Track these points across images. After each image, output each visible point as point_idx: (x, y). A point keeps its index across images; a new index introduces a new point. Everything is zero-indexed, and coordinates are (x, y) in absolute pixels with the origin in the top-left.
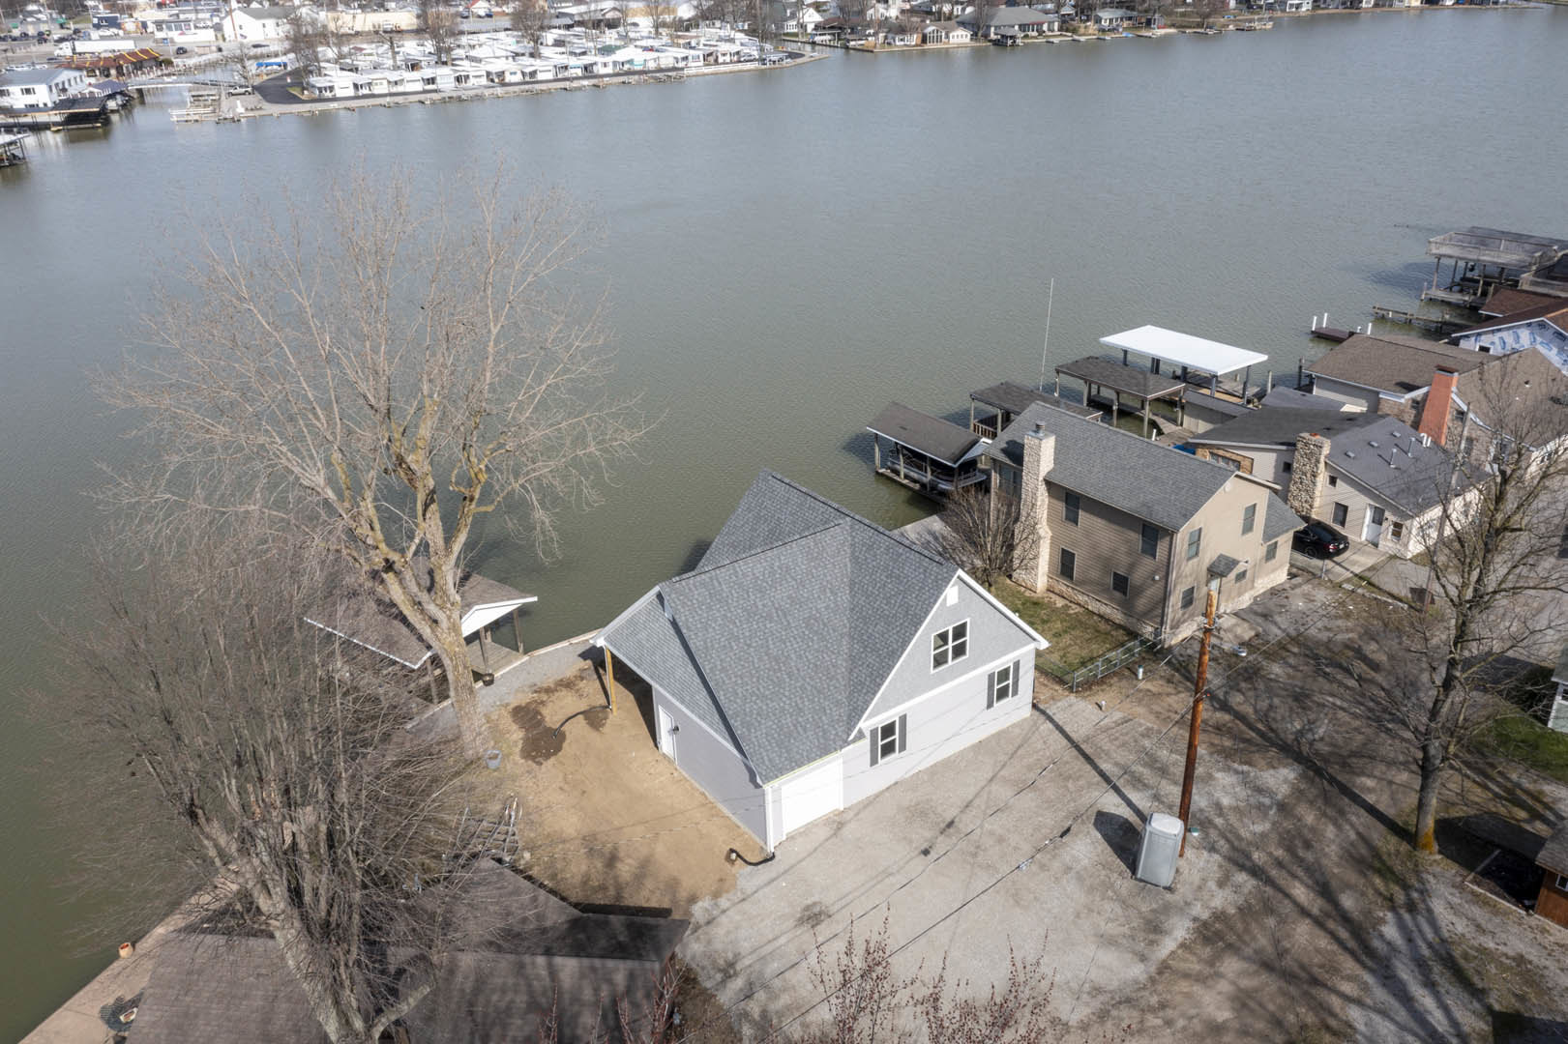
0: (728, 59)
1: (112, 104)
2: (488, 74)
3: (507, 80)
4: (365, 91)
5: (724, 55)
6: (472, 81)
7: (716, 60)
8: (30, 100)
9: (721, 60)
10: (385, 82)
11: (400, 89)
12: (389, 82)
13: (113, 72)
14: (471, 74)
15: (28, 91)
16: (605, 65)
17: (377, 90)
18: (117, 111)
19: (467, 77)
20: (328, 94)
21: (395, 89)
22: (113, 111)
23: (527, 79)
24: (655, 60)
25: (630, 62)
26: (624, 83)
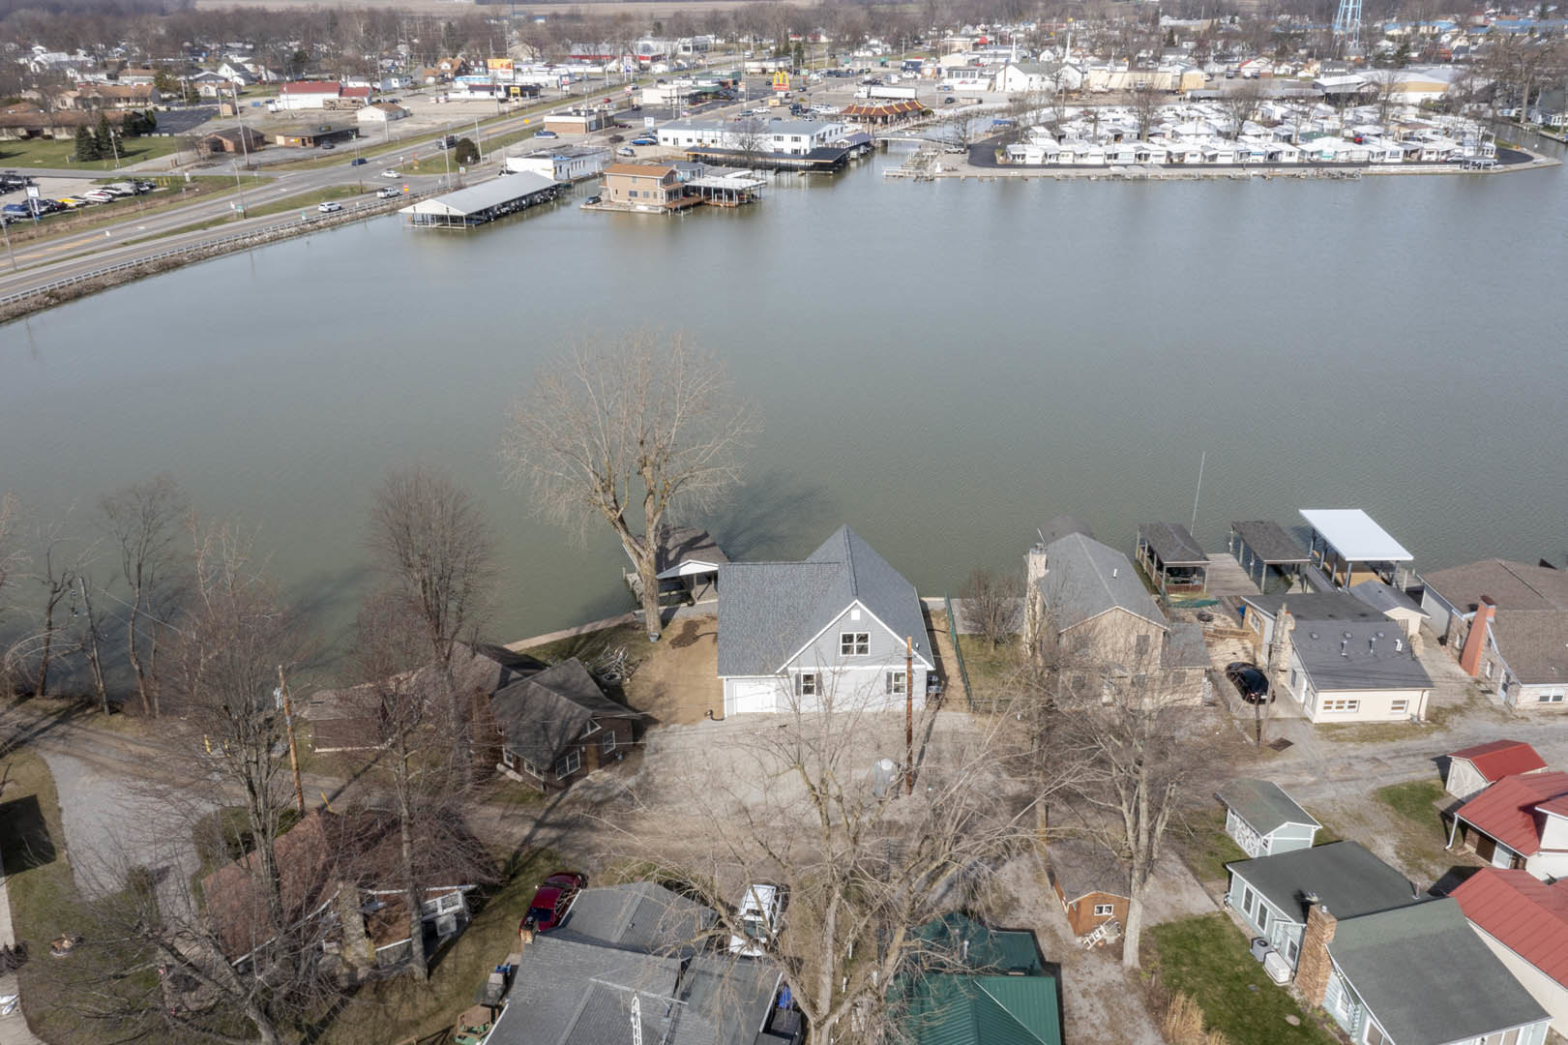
0: (1433, 157)
1: (854, 154)
2: (1169, 154)
3: (1185, 161)
4: (1053, 161)
5: (1430, 153)
6: (1152, 160)
7: (1420, 157)
8: (796, 146)
9: (1425, 158)
10: (1071, 154)
11: (1084, 161)
12: (1075, 154)
13: (880, 120)
14: (1152, 153)
15: (796, 139)
16: (1291, 154)
17: (1063, 161)
18: (856, 159)
19: (1147, 156)
20: (1019, 161)
21: (1079, 161)
22: (853, 159)
23: (1207, 162)
24: (1348, 153)
25: (1320, 152)
26: (1294, 176)
